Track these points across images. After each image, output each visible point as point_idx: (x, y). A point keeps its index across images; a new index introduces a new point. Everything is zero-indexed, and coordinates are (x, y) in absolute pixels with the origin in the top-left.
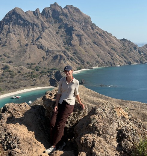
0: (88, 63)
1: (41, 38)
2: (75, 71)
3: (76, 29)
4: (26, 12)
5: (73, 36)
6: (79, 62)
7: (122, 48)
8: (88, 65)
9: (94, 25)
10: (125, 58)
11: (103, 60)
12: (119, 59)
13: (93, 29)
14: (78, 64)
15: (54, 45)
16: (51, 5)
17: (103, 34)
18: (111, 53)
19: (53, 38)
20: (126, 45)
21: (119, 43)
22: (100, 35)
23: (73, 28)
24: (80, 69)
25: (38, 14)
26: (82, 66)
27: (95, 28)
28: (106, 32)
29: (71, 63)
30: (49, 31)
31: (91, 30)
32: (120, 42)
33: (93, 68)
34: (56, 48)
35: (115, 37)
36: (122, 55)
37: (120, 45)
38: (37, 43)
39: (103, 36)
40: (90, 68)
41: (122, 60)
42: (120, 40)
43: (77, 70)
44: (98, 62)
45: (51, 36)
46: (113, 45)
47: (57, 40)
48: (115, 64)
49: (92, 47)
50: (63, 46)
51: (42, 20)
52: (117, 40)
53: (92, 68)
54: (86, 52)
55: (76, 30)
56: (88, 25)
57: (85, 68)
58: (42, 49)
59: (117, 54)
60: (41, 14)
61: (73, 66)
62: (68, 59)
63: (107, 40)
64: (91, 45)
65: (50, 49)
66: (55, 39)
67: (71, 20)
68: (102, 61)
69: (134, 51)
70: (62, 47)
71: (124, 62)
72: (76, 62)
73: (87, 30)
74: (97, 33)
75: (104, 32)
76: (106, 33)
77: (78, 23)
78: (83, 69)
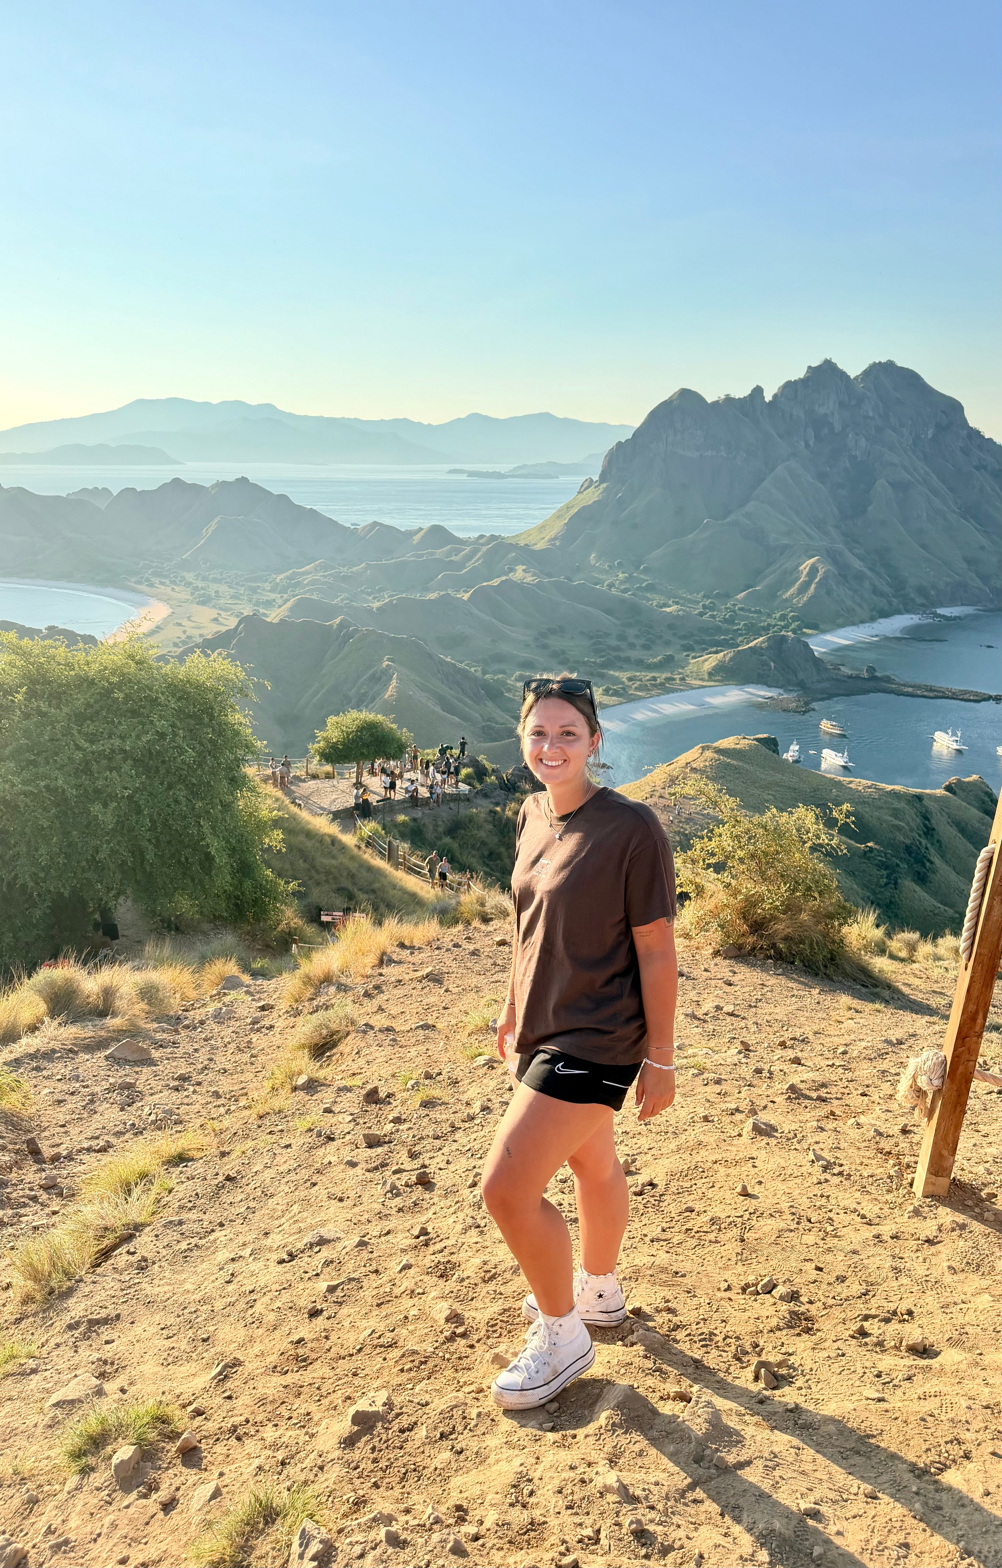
0: (920, 591)
1: (758, 498)
3: (896, 460)
4: (714, 405)
5: (879, 488)
6: (887, 589)
8: (920, 600)
11: (984, 578)
13: (966, 451)
14: (882, 595)
15: (801, 523)
16: (809, 367)
24: (885, 614)
25: (760, 408)
26: (896, 602)
27: (981, 449)
29: (856, 592)
30: (791, 471)
34: (807, 535)
43: (873, 619)
45: (796, 488)
47: (815, 507)
49: (949, 530)
50: (837, 528)
51: (772, 430)
53: (935, 613)
54: (923, 546)
55: (892, 465)
56: (948, 439)
57: (908, 612)
60: (771, 404)
61: (860, 605)
62: (845, 577)
64: (944, 517)
65: (785, 541)
66: (808, 502)
68: (978, 583)
72: (875, 590)
73: (944, 457)
74: (985, 467)
78: (899, 613)
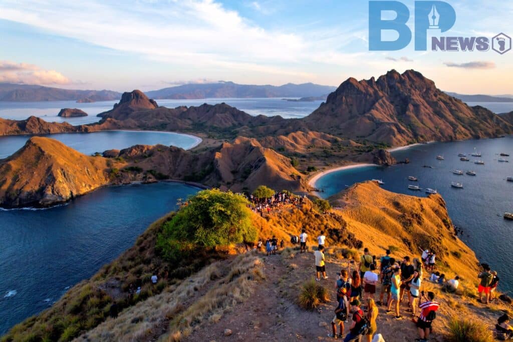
0: (422, 137)
1: (373, 109)
2: (405, 145)
3: (414, 98)
4: (360, 82)
5: (410, 107)
7: (472, 117)
9: (438, 90)
10: (474, 130)
12: (464, 132)
13: (435, 95)
14: (410, 137)
15: (386, 116)
17: (448, 101)
18: (455, 124)
19: (387, 109)
20: (480, 113)
21: (470, 112)
22: (444, 102)
23: (410, 96)
25: (373, 83)
26: (414, 140)
27: (440, 95)
28: (454, 98)
29: (403, 137)
30: (383, 101)
31: (434, 97)
32: (471, 110)
33: (428, 143)
34: (388, 120)
35: (465, 104)
36: (470, 127)
37: (470, 114)
38: (368, 115)
39: (448, 103)
40: (423, 143)
41: (467, 132)
42: (473, 108)
44: (435, 135)
45: (385, 106)
46: (461, 114)
47: (390, 111)
48: (456, 138)
49: (430, 119)
50: (397, 118)
51: (377, 89)
52: (468, 107)
53: (426, 143)
54: (422, 124)
55: (413, 100)
56: (430, 92)
58: (373, 121)
59: (463, 126)
60: (376, 82)
61: (404, 141)
62: (399, 132)
63: (453, 108)
64: (429, 115)
65: (381, 121)
66: (388, 110)
67: (409, 87)
69: (489, 121)
70: (395, 118)
71: (470, 136)
72: (408, 136)
73: (429, 97)
74: (441, 100)
75: (450, 99)
76: (453, 100)
77: (417, 91)
78: (415, 143)
